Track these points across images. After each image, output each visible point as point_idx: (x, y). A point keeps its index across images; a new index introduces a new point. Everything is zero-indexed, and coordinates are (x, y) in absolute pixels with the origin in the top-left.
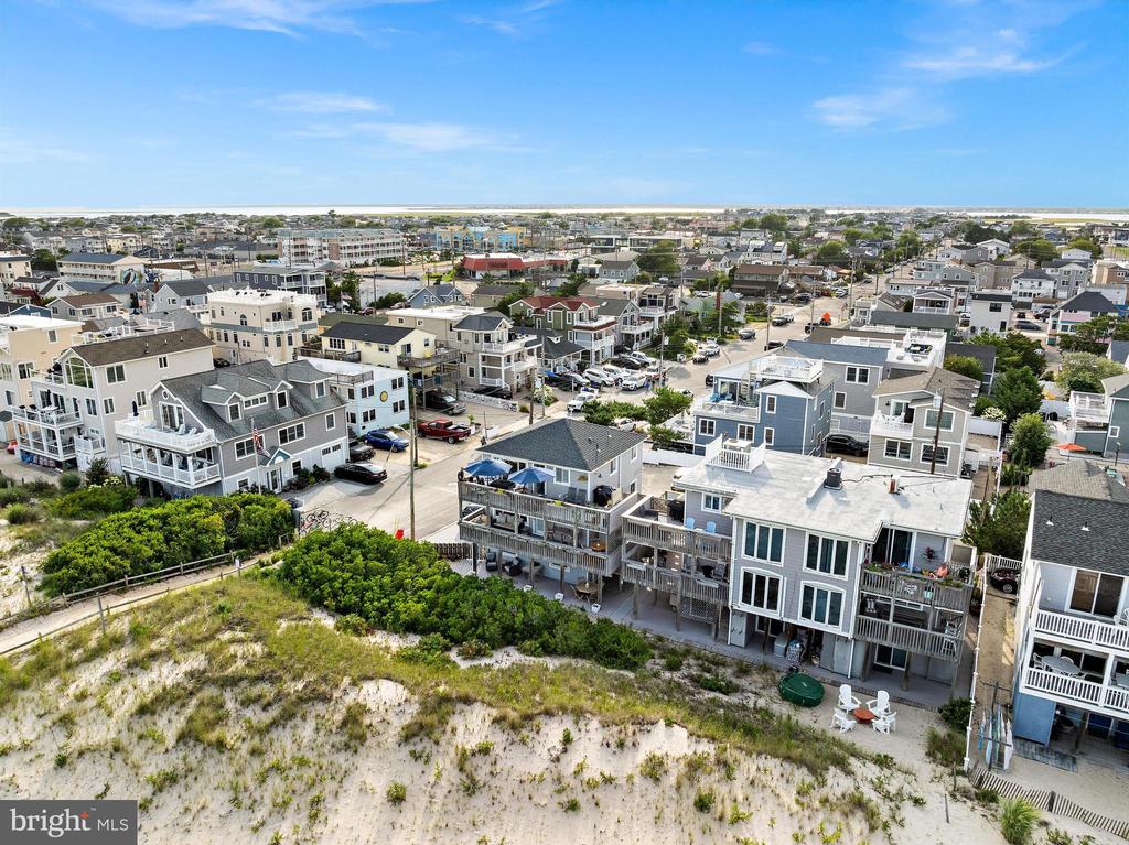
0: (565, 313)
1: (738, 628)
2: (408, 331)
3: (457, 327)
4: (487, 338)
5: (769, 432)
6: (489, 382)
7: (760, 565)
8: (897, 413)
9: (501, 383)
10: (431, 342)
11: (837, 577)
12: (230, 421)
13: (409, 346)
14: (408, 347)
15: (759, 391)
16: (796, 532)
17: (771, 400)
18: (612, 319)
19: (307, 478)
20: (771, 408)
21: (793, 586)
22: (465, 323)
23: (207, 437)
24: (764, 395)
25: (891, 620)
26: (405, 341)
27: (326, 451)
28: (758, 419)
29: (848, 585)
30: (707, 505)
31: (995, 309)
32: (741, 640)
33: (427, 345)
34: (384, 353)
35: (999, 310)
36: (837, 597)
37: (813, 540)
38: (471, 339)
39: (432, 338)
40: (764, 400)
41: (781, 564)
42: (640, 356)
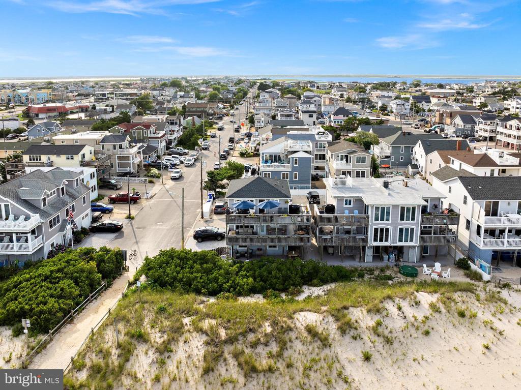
0: (143, 131)
1: (369, 254)
2: (83, 146)
3: (102, 142)
4: (121, 147)
5: (296, 174)
6: (123, 170)
7: (381, 224)
8: (342, 159)
9: (131, 169)
10: (93, 152)
11: (412, 222)
12: (42, 208)
13: (84, 154)
14: (84, 156)
15: (290, 156)
16: (395, 207)
17: (296, 160)
18: (164, 132)
19: (80, 235)
20: (296, 163)
21: (395, 229)
22: (104, 140)
23: (36, 219)
24: (293, 158)
25: (432, 234)
26: (82, 153)
27: (83, 218)
28: (290, 169)
29: (416, 224)
30: (346, 204)
31: (311, 116)
32: (371, 259)
33: (91, 153)
34: (70, 161)
35: (312, 117)
36: (412, 230)
37: (403, 208)
38: (111, 148)
39: (93, 149)
40: (293, 160)
41: (390, 222)
42: (181, 149)
